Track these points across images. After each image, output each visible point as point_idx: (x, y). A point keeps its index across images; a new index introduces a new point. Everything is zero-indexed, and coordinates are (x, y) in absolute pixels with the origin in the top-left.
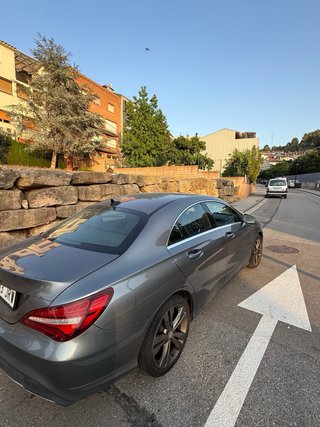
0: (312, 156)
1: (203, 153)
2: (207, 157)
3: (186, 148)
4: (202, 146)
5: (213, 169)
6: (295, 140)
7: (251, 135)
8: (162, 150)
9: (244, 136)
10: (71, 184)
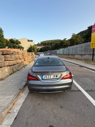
0: (45, 48)
1: (20, 45)
2: (22, 46)
3: (15, 43)
4: (20, 43)
5: (24, 50)
6: (39, 43)
7: (32, 41)
8: (3, 42)
9: (30, 41)
10: (2, 55)
